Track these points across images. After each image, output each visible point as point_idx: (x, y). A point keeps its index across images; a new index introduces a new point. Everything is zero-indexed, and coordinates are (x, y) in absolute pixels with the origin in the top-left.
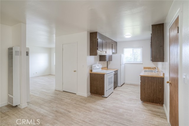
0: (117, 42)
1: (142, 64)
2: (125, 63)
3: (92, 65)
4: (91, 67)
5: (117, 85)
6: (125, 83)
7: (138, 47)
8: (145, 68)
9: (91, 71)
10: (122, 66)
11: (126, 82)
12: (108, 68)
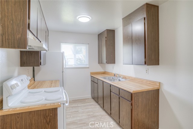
0: (48, 31)
1: (88, 68)
12: (34, 81)
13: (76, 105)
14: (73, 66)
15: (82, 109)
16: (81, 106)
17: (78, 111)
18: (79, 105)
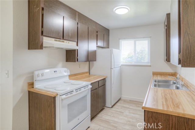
0: (109, 30)
1: (150, 66)
2: (122, 65)
3: (33, 73)
4: (32, 77)
5: (105, 105)
6: (122, 98)
7: (144, 38)
8: (155, 74)
9: (32, 85)
10: (113, 70)
11: (124, 96)
12: (90, 74)
13: (128, 106)
14: (134, 63)
15: (129, 113)
16: (132, 109)
17: (123, 113)
18: (131, 107)
